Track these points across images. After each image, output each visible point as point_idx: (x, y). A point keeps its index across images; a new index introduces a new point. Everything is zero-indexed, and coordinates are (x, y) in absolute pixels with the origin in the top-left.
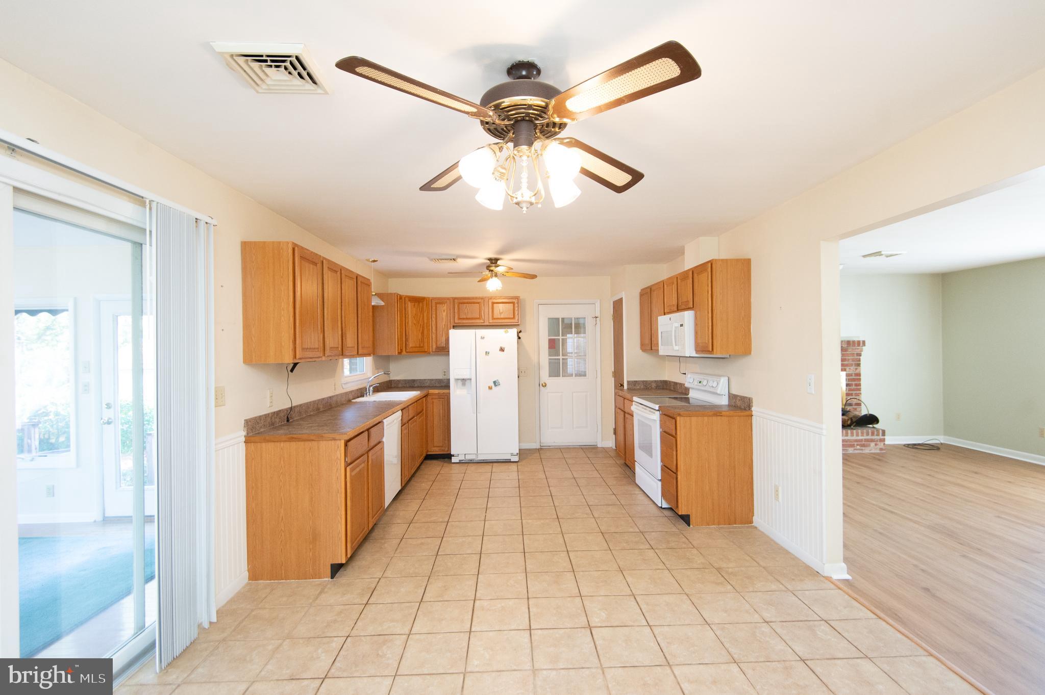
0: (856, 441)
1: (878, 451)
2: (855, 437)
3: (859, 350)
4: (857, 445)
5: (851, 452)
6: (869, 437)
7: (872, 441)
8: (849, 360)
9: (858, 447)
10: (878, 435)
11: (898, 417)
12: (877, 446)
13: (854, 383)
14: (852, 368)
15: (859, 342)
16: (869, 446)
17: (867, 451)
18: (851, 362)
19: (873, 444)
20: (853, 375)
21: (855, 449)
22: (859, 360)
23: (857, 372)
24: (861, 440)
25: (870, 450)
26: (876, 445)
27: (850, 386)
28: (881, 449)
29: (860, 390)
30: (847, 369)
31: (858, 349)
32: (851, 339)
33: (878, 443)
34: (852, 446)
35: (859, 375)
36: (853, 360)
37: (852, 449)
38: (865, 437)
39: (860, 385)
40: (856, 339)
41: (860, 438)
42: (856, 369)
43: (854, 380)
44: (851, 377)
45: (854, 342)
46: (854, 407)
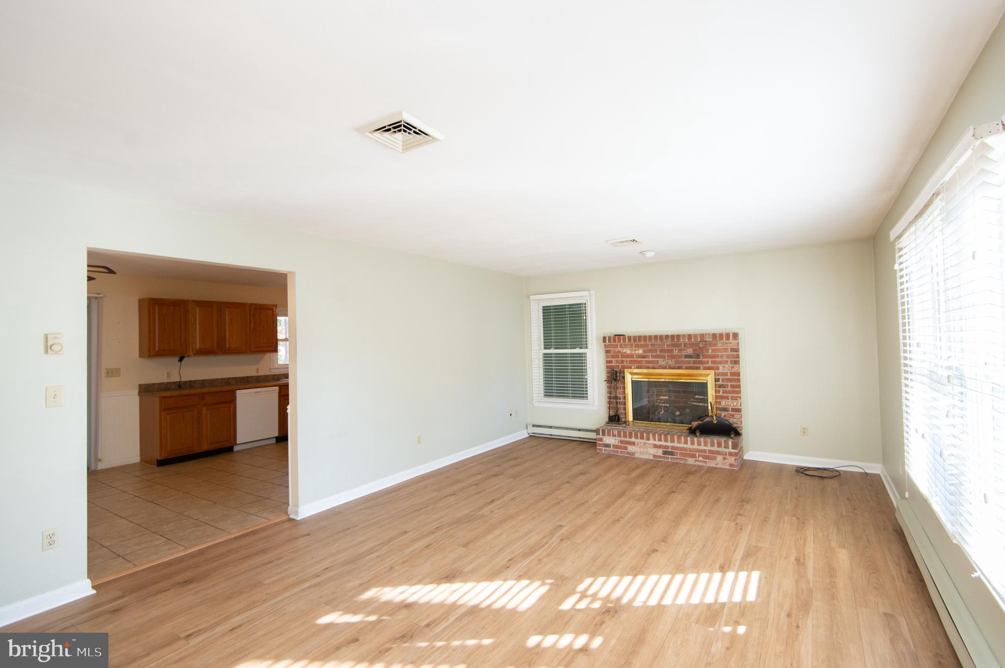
0: (698, 451)
1: (728, 467)
2: (696, 446)
3: (731, 345)
4: (699, 456)
5: (691, 463)
6: (715, 448)
7: (719, 453)
8: (722, 356)
9: (701, 458)
10: (727, 447)
11: (804, 431)
12: (726, 461)
13: (729, 384)
14: (726, 366)
15: (728, 335)
16: (715, 459)
17: (711, 464)
18: (725, 359)
19: (719, 458)
20: (729, 374)
21: (696, 460)
22: (738, 356)
23: (734, 370)
24: (704, 451)
25: (716, 465)
26: (724, 459)
27: (724, 387)
28: (731, 465)
29: (739, 392)
30: (721, 368)
31: (730, 343)
32: (718, 332)
33: (728, 457)
34: (694, 456)
35: (738, 374)
36: (728, 357)
37: (693, 459)
38: (709, 448)
39: (739, 387)
40: (724, 332)
41: (702, 447)
42: (733, 367)
43: (730, 380)
44: (726, 377)
45: (721, 335)
46: (730, 412)
